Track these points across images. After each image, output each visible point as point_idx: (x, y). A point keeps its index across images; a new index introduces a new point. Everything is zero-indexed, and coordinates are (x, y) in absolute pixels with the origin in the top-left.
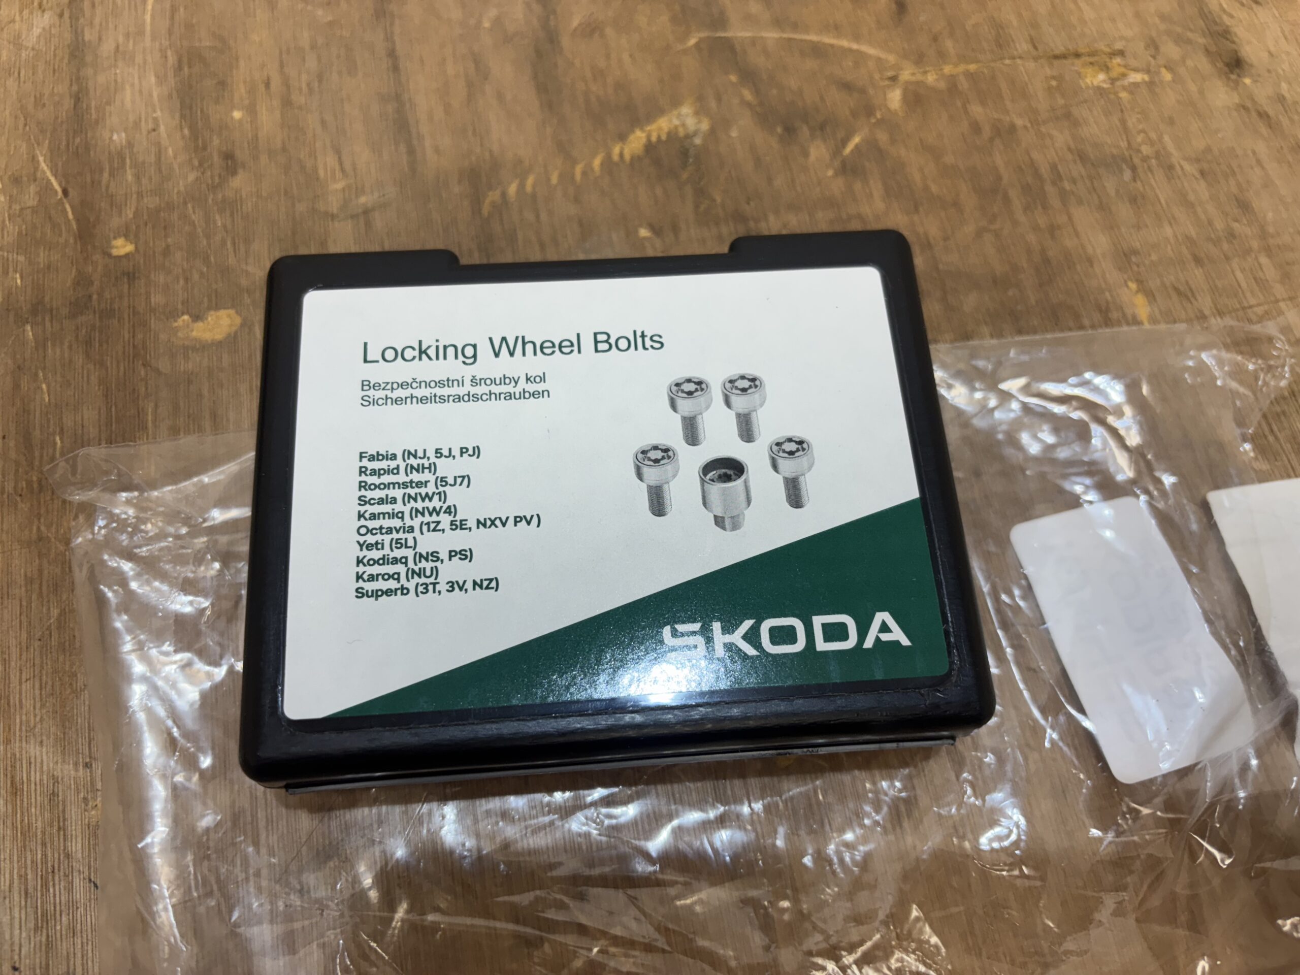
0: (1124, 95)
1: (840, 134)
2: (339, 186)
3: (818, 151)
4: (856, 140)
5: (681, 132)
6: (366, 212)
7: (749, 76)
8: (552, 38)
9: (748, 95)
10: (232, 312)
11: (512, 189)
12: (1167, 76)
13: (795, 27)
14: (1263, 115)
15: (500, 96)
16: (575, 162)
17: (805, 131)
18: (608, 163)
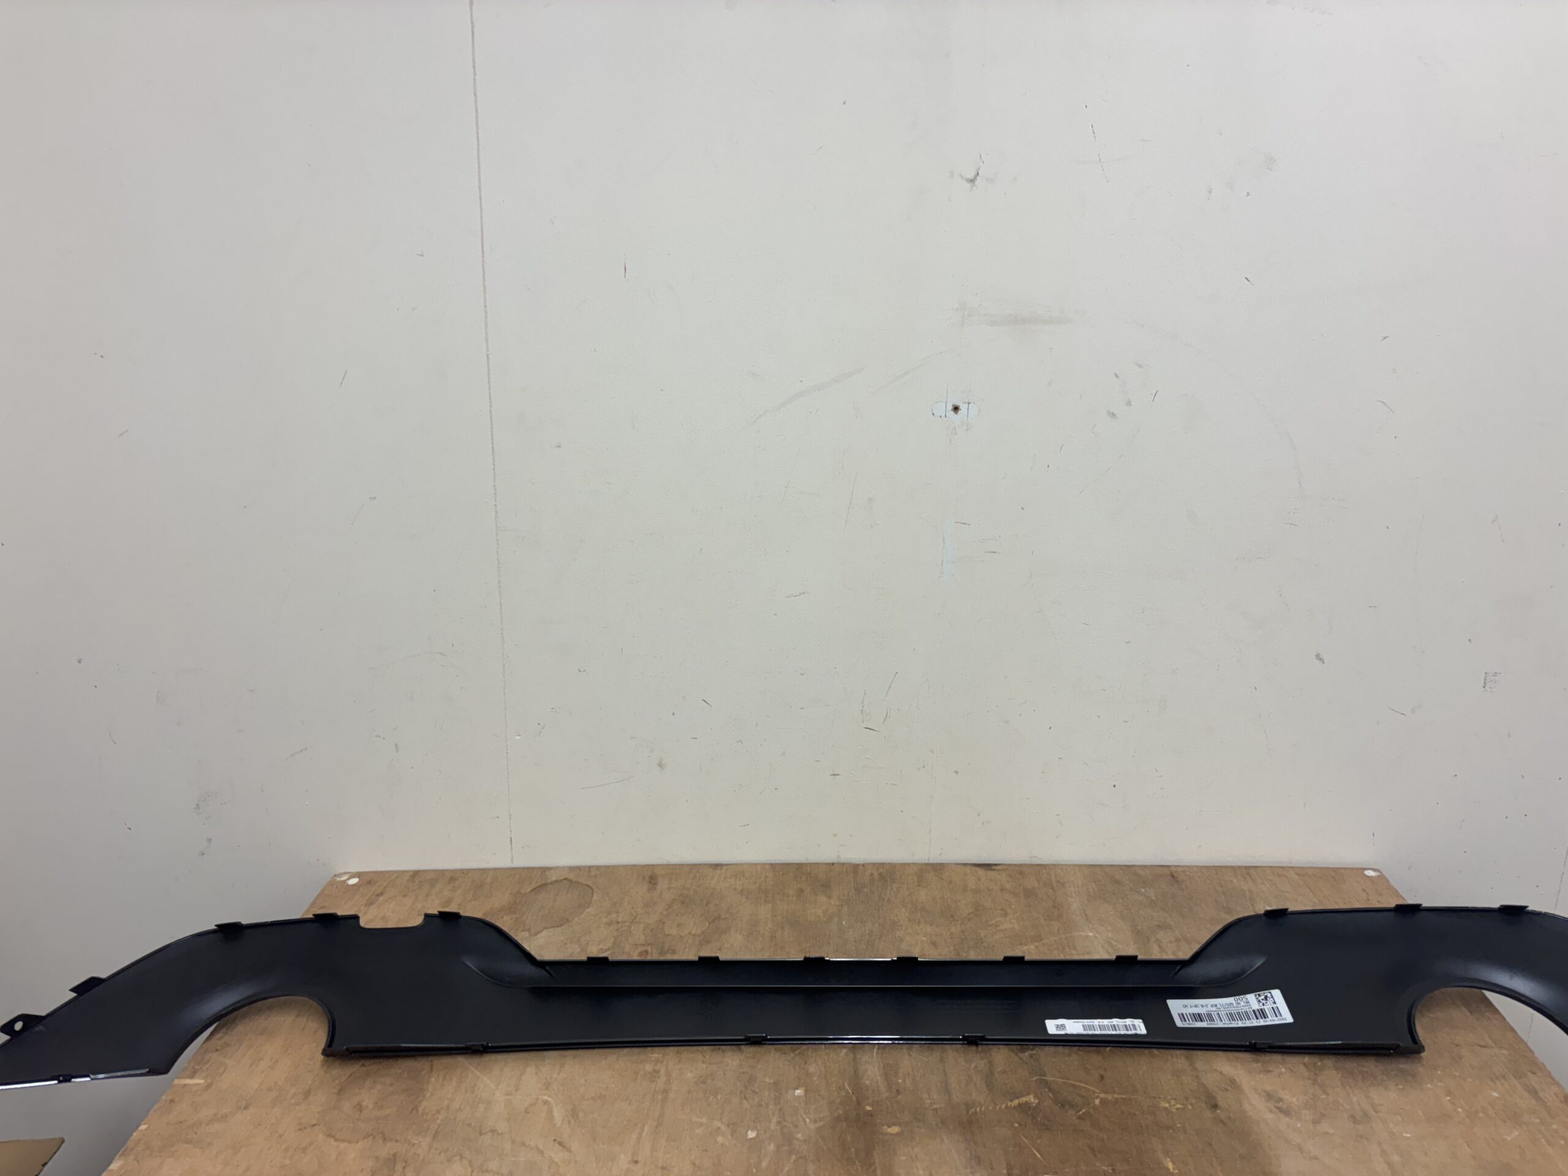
0: (1174, 1110)
1: (1079, 1109)
2: (929, 1101)
3: (1071, 1112)
4: (1084, 1110)
5: (1029, 1102)
6: (936, 1109)
7: (1050, 1090)
8: (992, 1073)
9: (1051, 1095)
10: (899, 1128)
11: (978, 1109)
12: (1190, 1107)
13: (1067, 1079)
14: (1222, 1121)
15: (975, 1086)
16: (996, 1105)
17: (1067, 1106)
18: (1007, 1107)
